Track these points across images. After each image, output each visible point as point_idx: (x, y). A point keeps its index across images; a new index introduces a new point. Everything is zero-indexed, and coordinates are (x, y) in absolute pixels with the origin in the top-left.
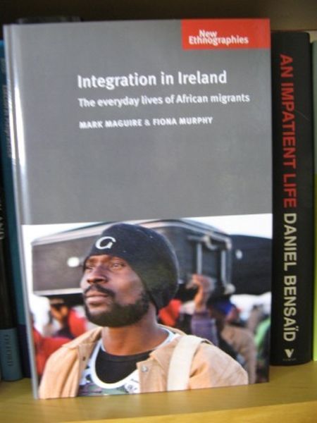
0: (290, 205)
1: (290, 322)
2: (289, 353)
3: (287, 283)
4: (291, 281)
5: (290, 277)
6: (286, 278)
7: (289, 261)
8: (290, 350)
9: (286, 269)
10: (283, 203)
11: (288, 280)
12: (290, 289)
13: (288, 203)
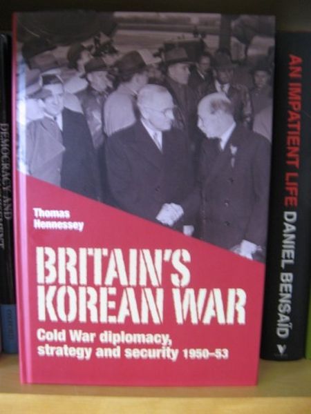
0: (291, 204)
1: (284, 318)
2: (281, 349)
3: (283, 280)
4: (287, 278)
5: (287, 275)
6: (283, 274)
7: (286, 258)
9: (283, 266)
10: (284, 201)
11: (284, 278)
12: (286, 285)
13: (289, 201)
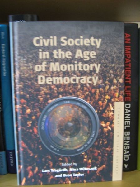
0: (128, 100)
1: (127, 152)
4: (127, 134)
5: (127, 132)
7: (127, 125)
8: (127, 165)
12: (127, 137)
13: (127, 99)
